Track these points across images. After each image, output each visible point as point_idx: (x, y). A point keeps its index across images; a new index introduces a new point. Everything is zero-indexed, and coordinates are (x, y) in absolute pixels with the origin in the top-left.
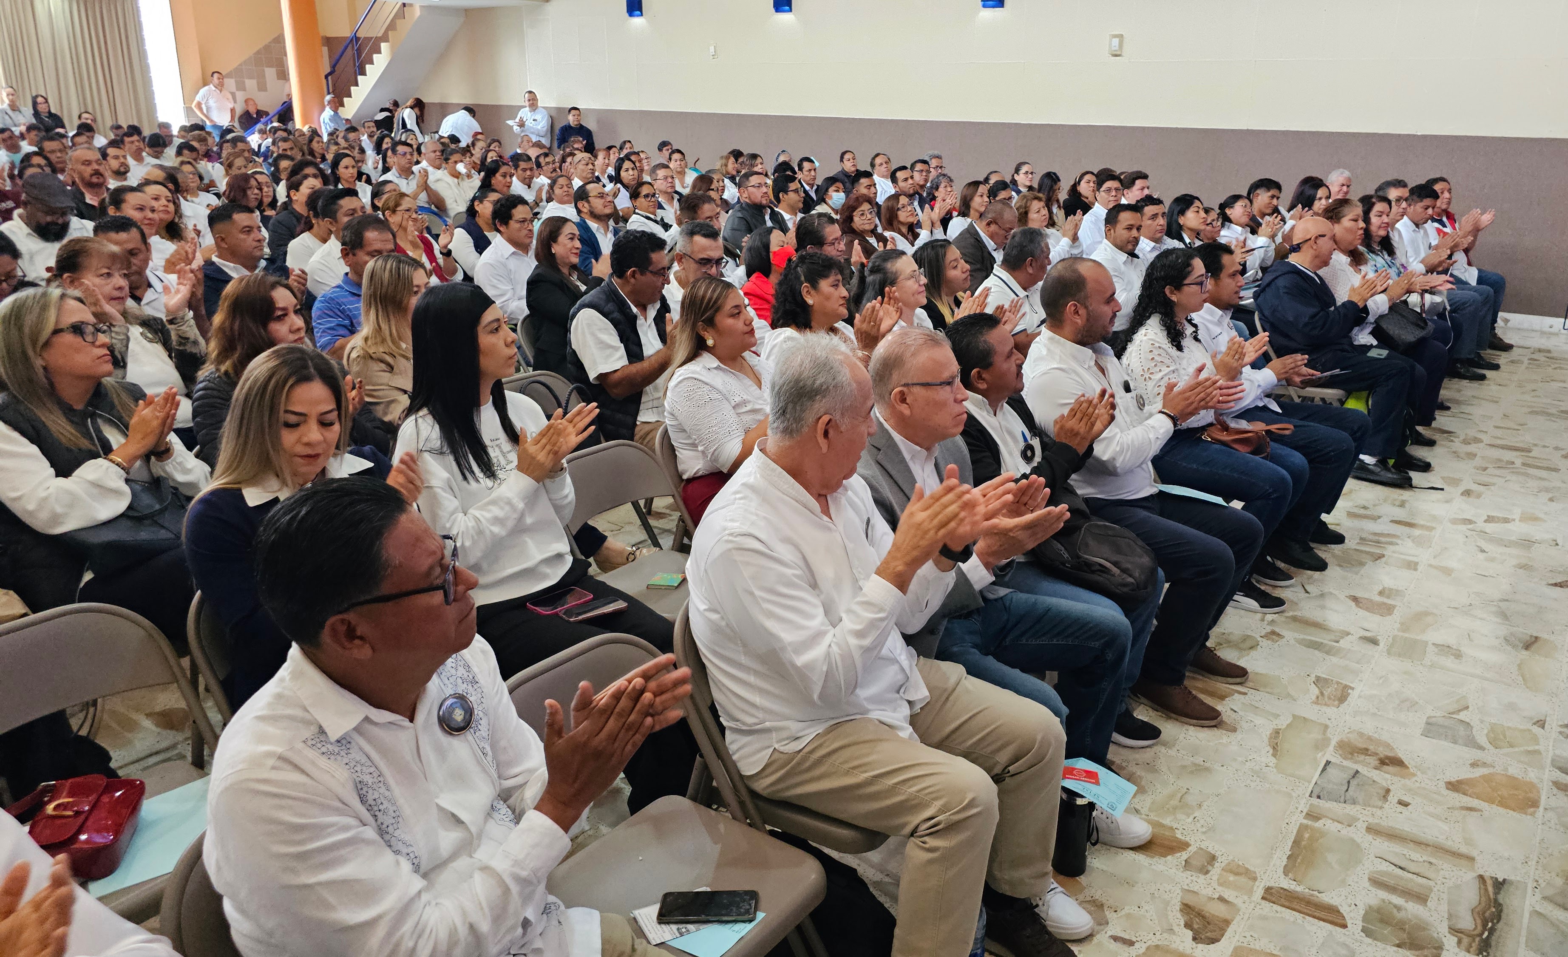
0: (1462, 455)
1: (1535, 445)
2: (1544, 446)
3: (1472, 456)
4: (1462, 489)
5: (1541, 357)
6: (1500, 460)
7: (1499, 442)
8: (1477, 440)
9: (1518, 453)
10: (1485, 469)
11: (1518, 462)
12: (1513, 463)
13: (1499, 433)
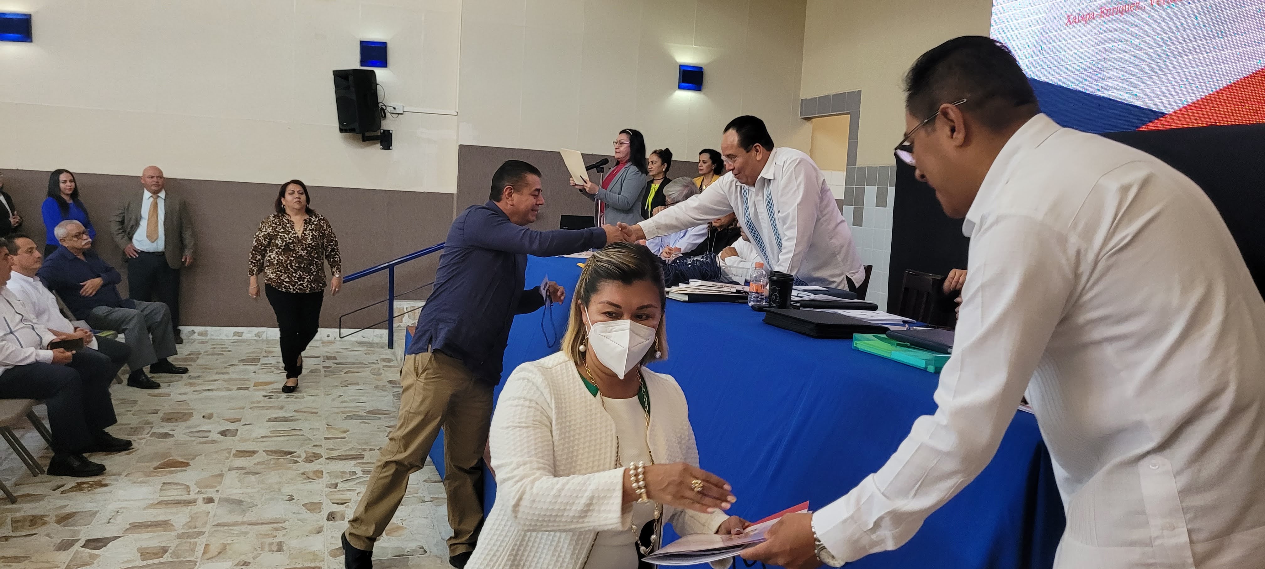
0: (311, 475)
1: (364, 450)
2: (371, 450)
3: (319, 474)
4: (325, 513)
5: (329, 363)
6: (344, 473)
7: (336, 453)
8: (317, 456)
9: (353, 462)
10: (336, 486)
11: (358, 470)
12: (355, 473)
13: (331, 444)
